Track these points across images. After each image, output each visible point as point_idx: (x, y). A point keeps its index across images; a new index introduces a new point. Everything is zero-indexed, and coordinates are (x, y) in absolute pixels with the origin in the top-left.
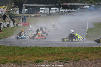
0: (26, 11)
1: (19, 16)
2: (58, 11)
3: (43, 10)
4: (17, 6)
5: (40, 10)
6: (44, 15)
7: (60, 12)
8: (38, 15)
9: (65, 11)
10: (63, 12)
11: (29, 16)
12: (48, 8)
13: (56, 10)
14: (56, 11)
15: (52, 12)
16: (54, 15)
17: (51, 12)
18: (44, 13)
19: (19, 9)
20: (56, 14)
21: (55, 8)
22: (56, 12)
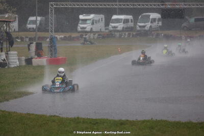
0: (38, 22)
1: (17, 38)
2: (131, 24)
3: (88, 22)
4: (15, 9)
5: (80, 22)
6: (92, 35)
7: (138, 28)
8: (74, 35)
9: (151, 27)
10: (146, 28)
11: (47, 38)
12: (102, 16)
13: (126, 21)
14: (125, 26)
15: (115, 27)
16: (121, 36)
17: (110, 28)
18: (91, 31)
19: (17, 15)
20: (127, 33)
21: (122, 17)
22: (126, 28)
